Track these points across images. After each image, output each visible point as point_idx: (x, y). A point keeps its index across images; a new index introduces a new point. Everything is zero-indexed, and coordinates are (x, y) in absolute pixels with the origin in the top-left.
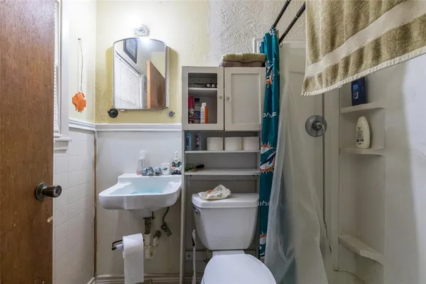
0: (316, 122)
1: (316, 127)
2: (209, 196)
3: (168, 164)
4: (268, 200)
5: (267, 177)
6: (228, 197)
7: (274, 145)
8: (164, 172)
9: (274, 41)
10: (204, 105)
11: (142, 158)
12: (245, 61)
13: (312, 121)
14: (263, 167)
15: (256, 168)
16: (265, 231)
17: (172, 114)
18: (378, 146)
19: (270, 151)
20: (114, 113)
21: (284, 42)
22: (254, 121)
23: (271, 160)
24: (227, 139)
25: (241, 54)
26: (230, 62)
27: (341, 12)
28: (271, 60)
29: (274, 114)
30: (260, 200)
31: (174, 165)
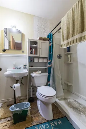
0: (60, 55)
1: (59, 57)
2: (36, 73)
3: (23, 66)
4: (50, 73)
5: (50, 68)
6: (41, 73)
7: (52, 60)
8: (21, 68)
9: (52, 35)
10: (34, 50)
11: (14, 64)
12: (44, 39)
13: (58, 55)
14: (49, 66)
15: (46, 66)
16: (50, 81)
17: (23, 52)
18: (72, 61)
19: (51, 62)
20: (4, 51)
21: (54, 36)
22: (46, 54)
23: (51, 64)
24: (39, 59)
25: (43, 37)
26: (41, 39)
27: (70, 32)
28: (51, 40)
29: (52, 53)
30: (48, 74)
31: (24, 66)
